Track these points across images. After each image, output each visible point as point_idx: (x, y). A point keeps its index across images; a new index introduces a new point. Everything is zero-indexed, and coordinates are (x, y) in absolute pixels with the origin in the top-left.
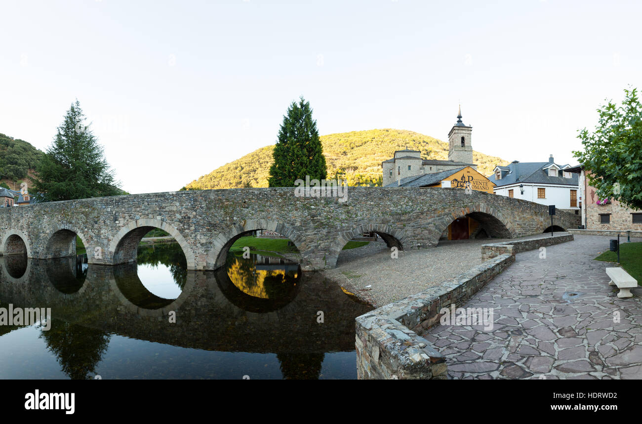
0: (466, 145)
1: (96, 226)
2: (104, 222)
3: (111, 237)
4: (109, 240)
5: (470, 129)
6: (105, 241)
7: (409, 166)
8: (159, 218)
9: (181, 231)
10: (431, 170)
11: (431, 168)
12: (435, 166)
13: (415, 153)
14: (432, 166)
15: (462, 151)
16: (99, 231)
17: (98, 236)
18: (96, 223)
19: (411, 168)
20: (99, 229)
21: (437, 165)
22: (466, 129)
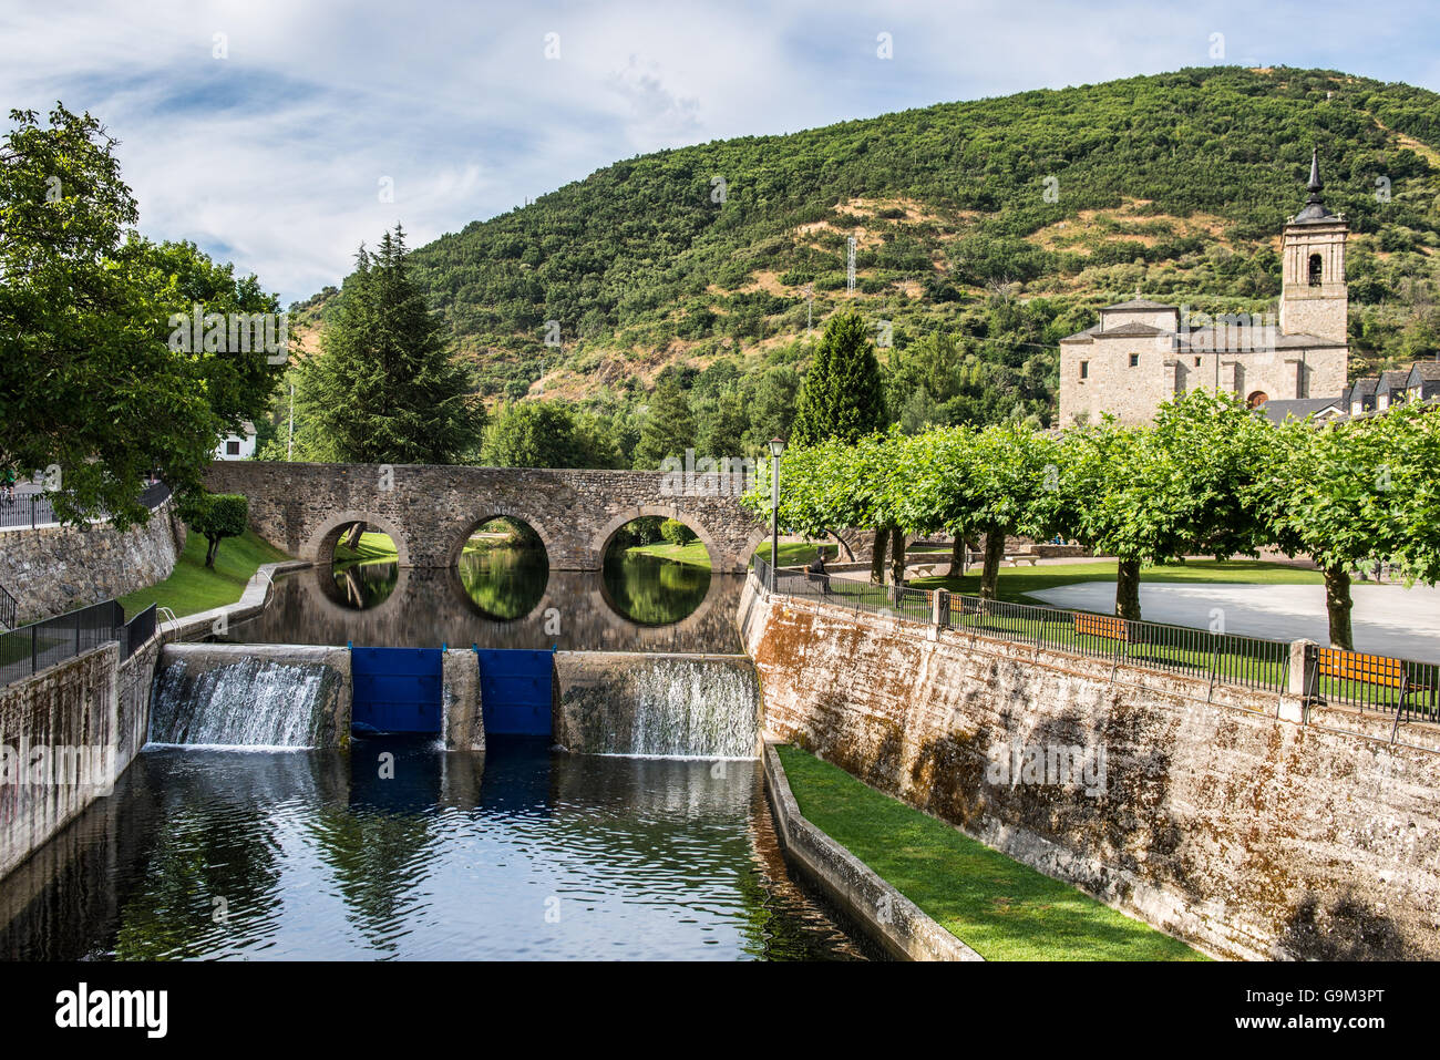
0: (1326, 279)
1: (568, 512)
2: (585, 507)
3: (595, 530)
4: (592, 534)
6: (585, 536)
7: (1134, 359)
8: (673, 505)
9: (705, 523)
10: (1197, 365)
11: (1198, 360)
12: (1213, 354)
13: (1159, 314)
14: (1199, 354)
15: (1311, 299)
16: (574, 521)
17: (573, 527)
18: (569, 508)
19: (1140, 360)
20: (575, 517)
22: (1327, 228)
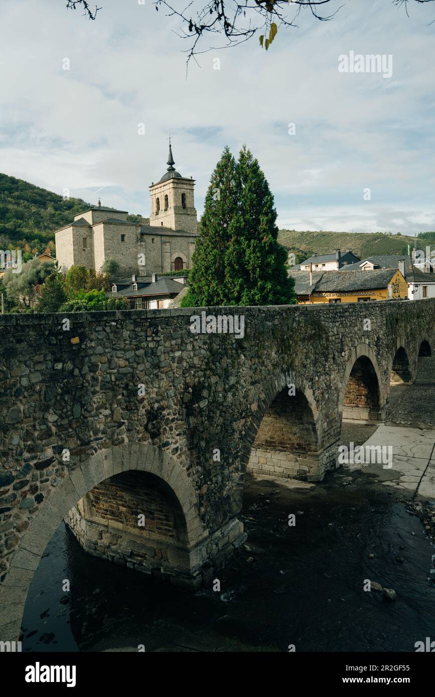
0: (188, 205)
5: (191, 183)
7: (123, 236)
10: (153, 242)
11: (153, 239)
12: (159, 237)
13: (119, 215)
14: (154, 237)
15: (184, 214)
19: (126, 238)
21: (161, 235)
22: (187, 182)
